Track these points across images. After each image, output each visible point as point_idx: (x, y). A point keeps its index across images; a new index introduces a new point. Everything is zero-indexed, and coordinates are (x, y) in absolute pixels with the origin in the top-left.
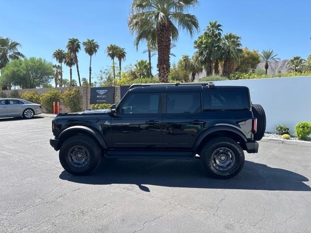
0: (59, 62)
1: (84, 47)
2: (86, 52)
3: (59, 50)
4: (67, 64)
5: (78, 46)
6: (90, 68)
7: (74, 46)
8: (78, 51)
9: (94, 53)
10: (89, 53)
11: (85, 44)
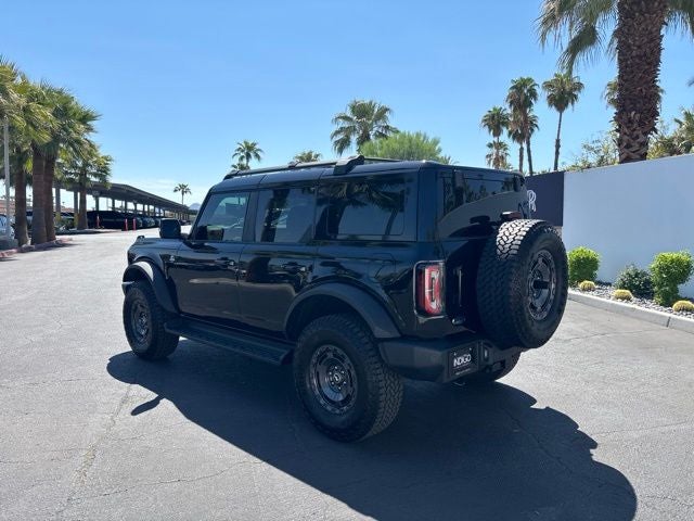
0: (495, 135)
1: (547, 94)
2: (550, 104)
3: (495, 109)
4: (514, 138)
5: (533, 94)
6: (558, 141)
7: (522, 96)
8: (531, 104)
9: (570, 104)
10: (556, 106)
11: (548, 85)
